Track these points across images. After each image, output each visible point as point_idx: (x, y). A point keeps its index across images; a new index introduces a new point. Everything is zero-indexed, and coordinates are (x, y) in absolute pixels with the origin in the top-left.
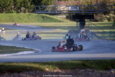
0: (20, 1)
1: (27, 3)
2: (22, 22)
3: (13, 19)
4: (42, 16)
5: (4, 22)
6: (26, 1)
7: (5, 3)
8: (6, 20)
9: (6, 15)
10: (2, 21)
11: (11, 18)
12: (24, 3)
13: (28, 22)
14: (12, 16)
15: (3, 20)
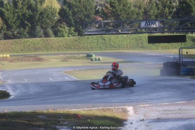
0: (154, 13)
1: (167, 16)
2: (158, 49)
3: (142, 43)
4: (192, 38)
5: (127, 48)
6: (165, 13)
7: (128, 16)
8: (131, 45)
9: (131, 37)
10: (123, 48)
11: (139, 42)
12: (161, 16)
13: (168, 49)
14: (141, 39)
15: (126, 46)
